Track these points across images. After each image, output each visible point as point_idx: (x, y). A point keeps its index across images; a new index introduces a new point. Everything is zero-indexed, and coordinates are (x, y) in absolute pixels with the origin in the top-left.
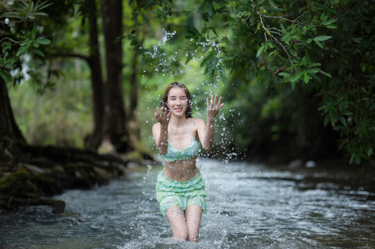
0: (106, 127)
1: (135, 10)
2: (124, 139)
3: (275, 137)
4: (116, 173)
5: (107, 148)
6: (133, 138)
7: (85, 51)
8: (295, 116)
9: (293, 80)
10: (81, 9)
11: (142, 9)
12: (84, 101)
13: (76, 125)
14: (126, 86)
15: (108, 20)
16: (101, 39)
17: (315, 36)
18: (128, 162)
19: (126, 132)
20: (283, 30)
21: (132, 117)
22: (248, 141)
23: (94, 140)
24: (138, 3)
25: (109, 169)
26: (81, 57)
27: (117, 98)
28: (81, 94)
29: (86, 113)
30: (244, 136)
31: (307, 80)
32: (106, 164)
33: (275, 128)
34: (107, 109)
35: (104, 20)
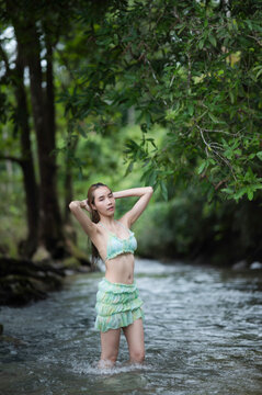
0: (40, 232)
1: (70, 121)
2: (60, 244)
3: (218, 237)
4: (53, 284)
5: (42, 254)
6: (69, 243)
7: (17, 153)
8: (238, 215)
9: (237, 197)
11: (78, 121)
12: (16, 204)
13: (8, 230)
14: (60, 186)
15: (40, 120)
16: (33, 136)
17: (257, 151)
18: (66, 268)
19: (61, 237)
20: (225, 145)
21: (68, 221)
22: (189, 240)
23: (28, 246)
24: (73, 114)
25: (45, 280)
26: (13, 160)
27: (51, 201)
28: (13, 197)
29: (20, 217)
30: (186, 236)
31: (251, 197)
32: (41, 274)
33: (217, 228)
34: (42, 213)
35: (35, 120)
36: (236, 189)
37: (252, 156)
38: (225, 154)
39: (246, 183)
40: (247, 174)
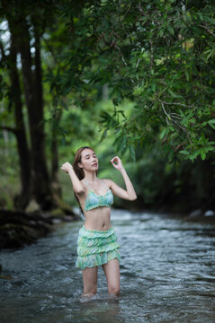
0: (32, 188)
1: (55, 97)
2: (48, 198)
3: (178, 191)
4: (43, 231)
5: (33, 206)
6: (56, 197)
7: (12, 124)
8: (194, 172)
9: (192, 158)
10: (8, 94)
11: (61, 97)
12: (12, 166)
13: (5, 187)
14: (48, 151)
15: (30, 97)
16: (25, 110)
17: (209, 120)
18: (53, 217)
19: (49, 192)
20: (182, 115)
21: (54, 179)
22: (154, 193)
23: (21, 200)
25: (36, 227)
26: (9, 129)
27: (41, 162)
28: (9, 160)
29: (15, 176)
30: (151, 190)
31: (203, 157)
32: (33, 222)
33: (177, 183)
34: (33, 173)
35: (27, 97)
36: (192, 151)
37: (204, 124)
38: (182, 122)
39: (200, 146)
40: (201, 139)
